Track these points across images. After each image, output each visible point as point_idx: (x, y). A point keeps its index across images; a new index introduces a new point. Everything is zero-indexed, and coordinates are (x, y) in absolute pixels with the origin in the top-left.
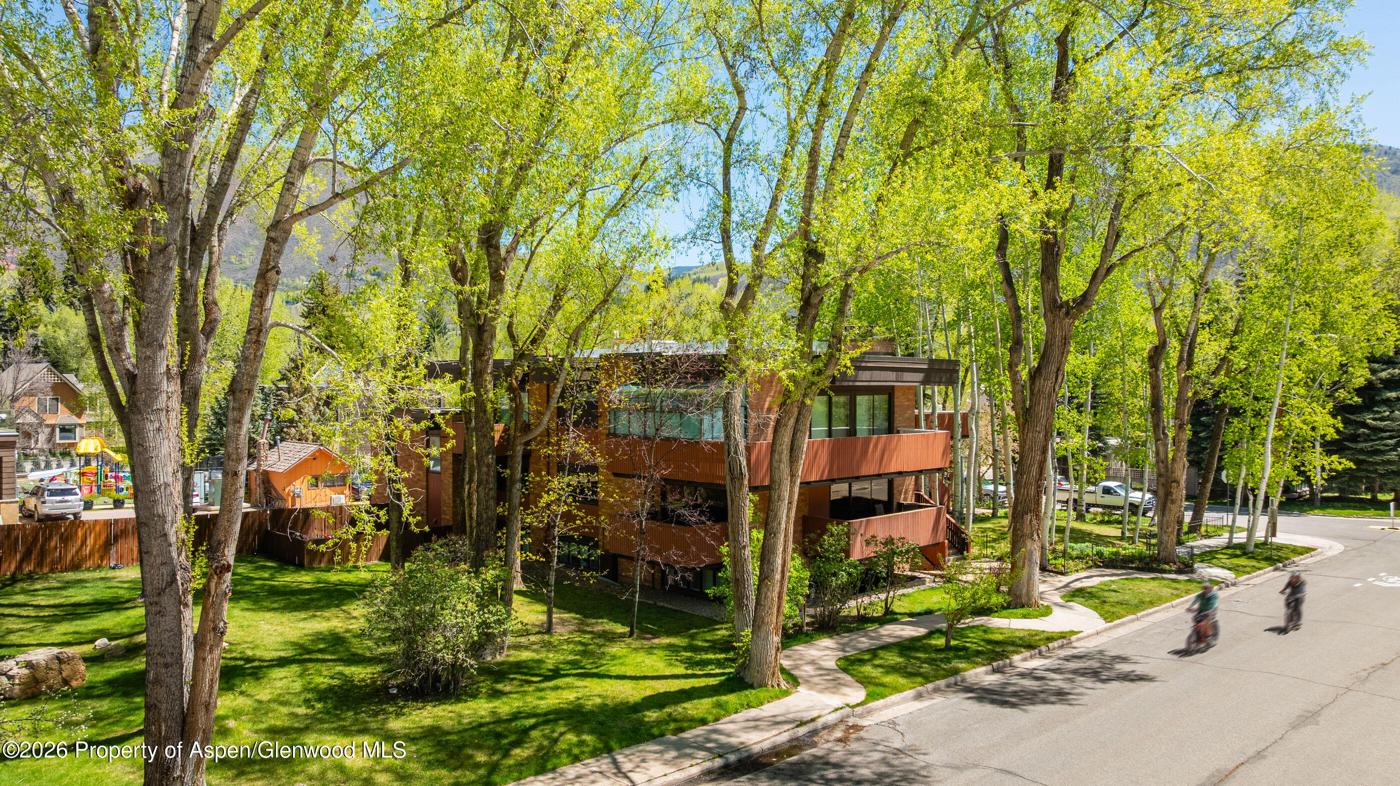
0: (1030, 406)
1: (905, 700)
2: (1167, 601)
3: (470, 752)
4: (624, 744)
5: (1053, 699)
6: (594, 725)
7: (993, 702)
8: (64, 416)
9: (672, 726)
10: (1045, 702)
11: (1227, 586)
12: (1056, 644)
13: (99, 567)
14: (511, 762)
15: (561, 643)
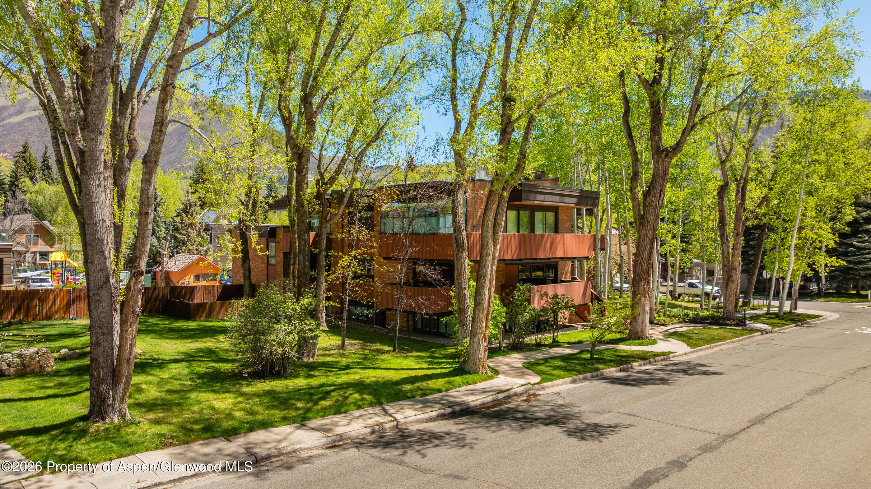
0: (644, 214)
1: (565, 383)
2: (729, 339)
3: (293, 402)
4: (390, 400)
5: (658, 382)
6: (371, 390)
7: (620, 384)
8: (42, 247)
9: (420, 392)
10: (653, 384)
11: (767, 333)
12: (660, 358)
13: (63, 318)
14: (319, 407)
15: (350, 354)
